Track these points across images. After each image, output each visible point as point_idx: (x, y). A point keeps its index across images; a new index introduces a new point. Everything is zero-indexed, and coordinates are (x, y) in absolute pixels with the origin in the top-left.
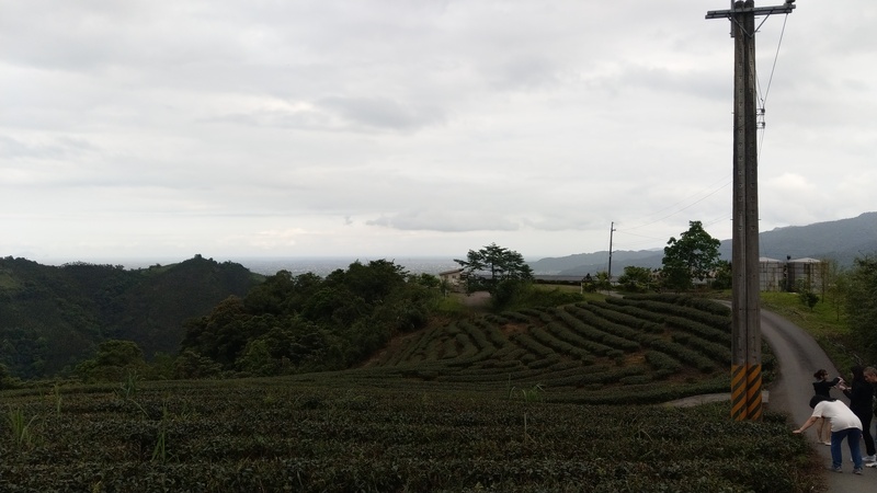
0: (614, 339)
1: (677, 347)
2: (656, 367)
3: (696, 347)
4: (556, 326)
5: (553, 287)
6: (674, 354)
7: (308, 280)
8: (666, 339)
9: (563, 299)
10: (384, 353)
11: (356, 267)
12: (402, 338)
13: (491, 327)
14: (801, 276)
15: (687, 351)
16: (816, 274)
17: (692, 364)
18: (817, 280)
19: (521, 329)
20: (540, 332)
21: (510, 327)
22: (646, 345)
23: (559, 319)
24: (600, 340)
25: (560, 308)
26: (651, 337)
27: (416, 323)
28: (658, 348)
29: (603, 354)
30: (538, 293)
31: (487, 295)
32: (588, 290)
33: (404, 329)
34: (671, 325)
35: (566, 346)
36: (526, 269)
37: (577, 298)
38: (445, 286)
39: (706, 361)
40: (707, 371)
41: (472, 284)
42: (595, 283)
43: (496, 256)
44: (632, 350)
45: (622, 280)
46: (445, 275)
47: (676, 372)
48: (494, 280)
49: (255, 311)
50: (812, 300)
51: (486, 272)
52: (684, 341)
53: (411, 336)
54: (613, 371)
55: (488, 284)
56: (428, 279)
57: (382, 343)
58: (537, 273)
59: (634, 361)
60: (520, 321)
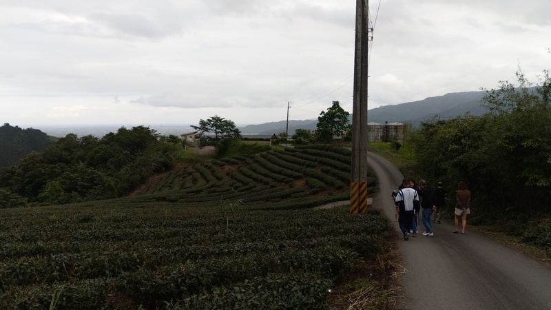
0: (289, 172)
1: (324, 175)
2: (311, 187)
3: (334, 175)
4: (255, 166)
5: (253, 142)
6: (321, 179)
7: (89, 140)
8: (317, 171)
9: (260, 149)
10: (144, 187)
11: (122, 131)
12: (157, 177)
13: (215, 168)
14: (393, 133)
15: (329, 178)
16: (401, 131)
17: (331, 184)
18: (401, 136)
19: (233, 168)
20: (245, 169)
21: (227, 167)
22: (306, 175)
23: (257, 161)
24: (280, 173)
25: (258, 154)
26: (309, 170)
27: (166, 167)
28: (313, 176)
29: (282, 181)
30: (244, 146)
31: (212, 148)
32: (274, 143)
33: (158, 171)
34: (321, 163)
35: (260, 177)
36: (237, 131)
37: (268, 148)
38: (185, 143)
39: (339, 183)
40: (340, 188)
41: (203, 142)
42: (278, 139)
43: (218, 123)
44: (298, 178)
45: (294, 137)
46: (185, 135)
47: (323, 189)
48: (217, 139)
49: (51, 162)
50: (398, 146)
51: (212, 134)
52: (327, 172)
53: (162, 175)
54: (288, 191)
55: (213, 141)
56: (173, 138)
57: (143, 180)
58: (243, 134)
59: (299, 184)
60: (233, 163)
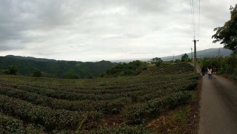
0: (177, 69)
1: (185, 69)
2: (183, 71)
3: (187, 69)
4: (168, 68)
5: (166, 63)
6: (185, 70)
7: (124, 64)
8: (183, 68)
9: (168, 64)
10: (141, 73)
12: (144, 71)
13: (159, 69)
15: (186, 69)
17: (187, 71)
19: (163, 69)
20: (166, 69)
21: (161, 69)
22: (181, 69)
23: (168, 67)
24: (175, 69)
25: (168, 65)
26: (181, 68)
27: (145, 69)
28: (183, 69)
29: (176, 71)
30: (164, 64)
31: (155, 64)
33: (144, 70)
34: (184, 66)
35: (171, 70)
36: (162, 60)
37: (170, 64)
38: (148, 64)
39: (189, 70)
40: (189, 71)
41: (152, 63)
43: (157, 59)
44: (180, 70)
45: (175, 61)
46: (148, 62)
47: (185, 72)
48: (156, 62)
49: (117, 68)
50: (199, 62)
52: (186, 68)
53: (145, 71)
54: (178, 72)
56: (145, 63)
58: (163, 61)
60: (163, 68)
